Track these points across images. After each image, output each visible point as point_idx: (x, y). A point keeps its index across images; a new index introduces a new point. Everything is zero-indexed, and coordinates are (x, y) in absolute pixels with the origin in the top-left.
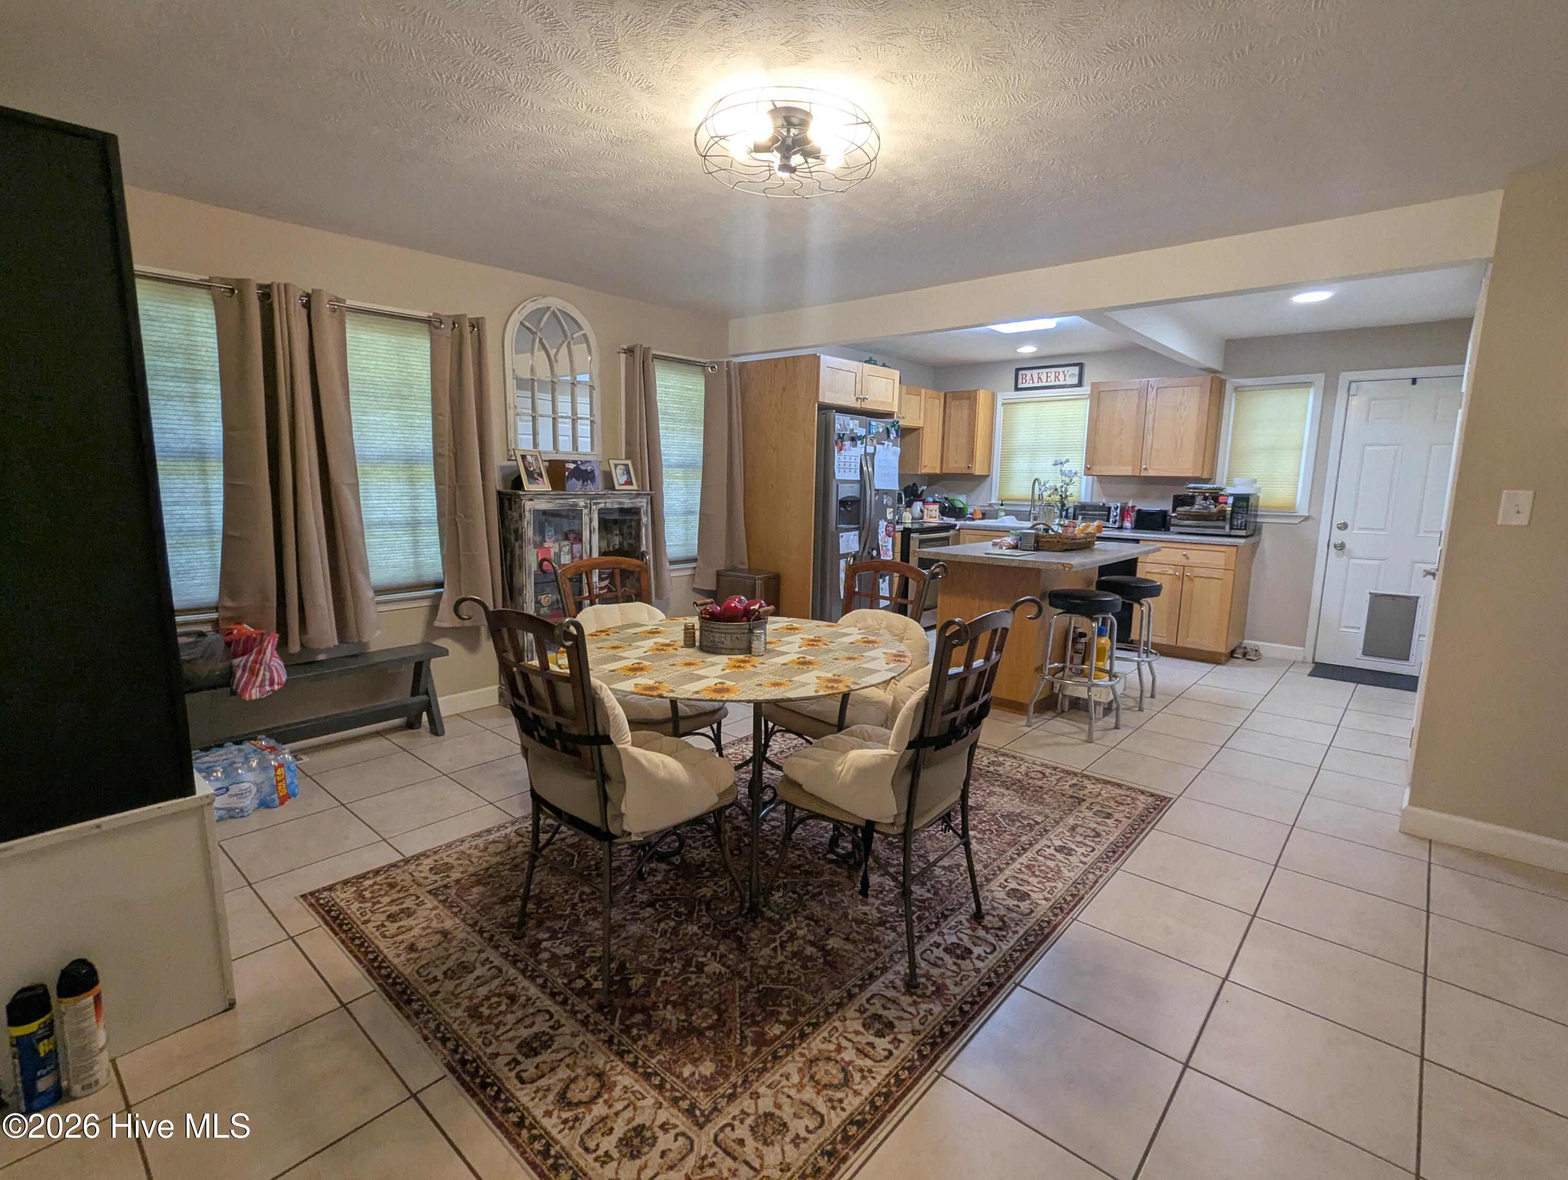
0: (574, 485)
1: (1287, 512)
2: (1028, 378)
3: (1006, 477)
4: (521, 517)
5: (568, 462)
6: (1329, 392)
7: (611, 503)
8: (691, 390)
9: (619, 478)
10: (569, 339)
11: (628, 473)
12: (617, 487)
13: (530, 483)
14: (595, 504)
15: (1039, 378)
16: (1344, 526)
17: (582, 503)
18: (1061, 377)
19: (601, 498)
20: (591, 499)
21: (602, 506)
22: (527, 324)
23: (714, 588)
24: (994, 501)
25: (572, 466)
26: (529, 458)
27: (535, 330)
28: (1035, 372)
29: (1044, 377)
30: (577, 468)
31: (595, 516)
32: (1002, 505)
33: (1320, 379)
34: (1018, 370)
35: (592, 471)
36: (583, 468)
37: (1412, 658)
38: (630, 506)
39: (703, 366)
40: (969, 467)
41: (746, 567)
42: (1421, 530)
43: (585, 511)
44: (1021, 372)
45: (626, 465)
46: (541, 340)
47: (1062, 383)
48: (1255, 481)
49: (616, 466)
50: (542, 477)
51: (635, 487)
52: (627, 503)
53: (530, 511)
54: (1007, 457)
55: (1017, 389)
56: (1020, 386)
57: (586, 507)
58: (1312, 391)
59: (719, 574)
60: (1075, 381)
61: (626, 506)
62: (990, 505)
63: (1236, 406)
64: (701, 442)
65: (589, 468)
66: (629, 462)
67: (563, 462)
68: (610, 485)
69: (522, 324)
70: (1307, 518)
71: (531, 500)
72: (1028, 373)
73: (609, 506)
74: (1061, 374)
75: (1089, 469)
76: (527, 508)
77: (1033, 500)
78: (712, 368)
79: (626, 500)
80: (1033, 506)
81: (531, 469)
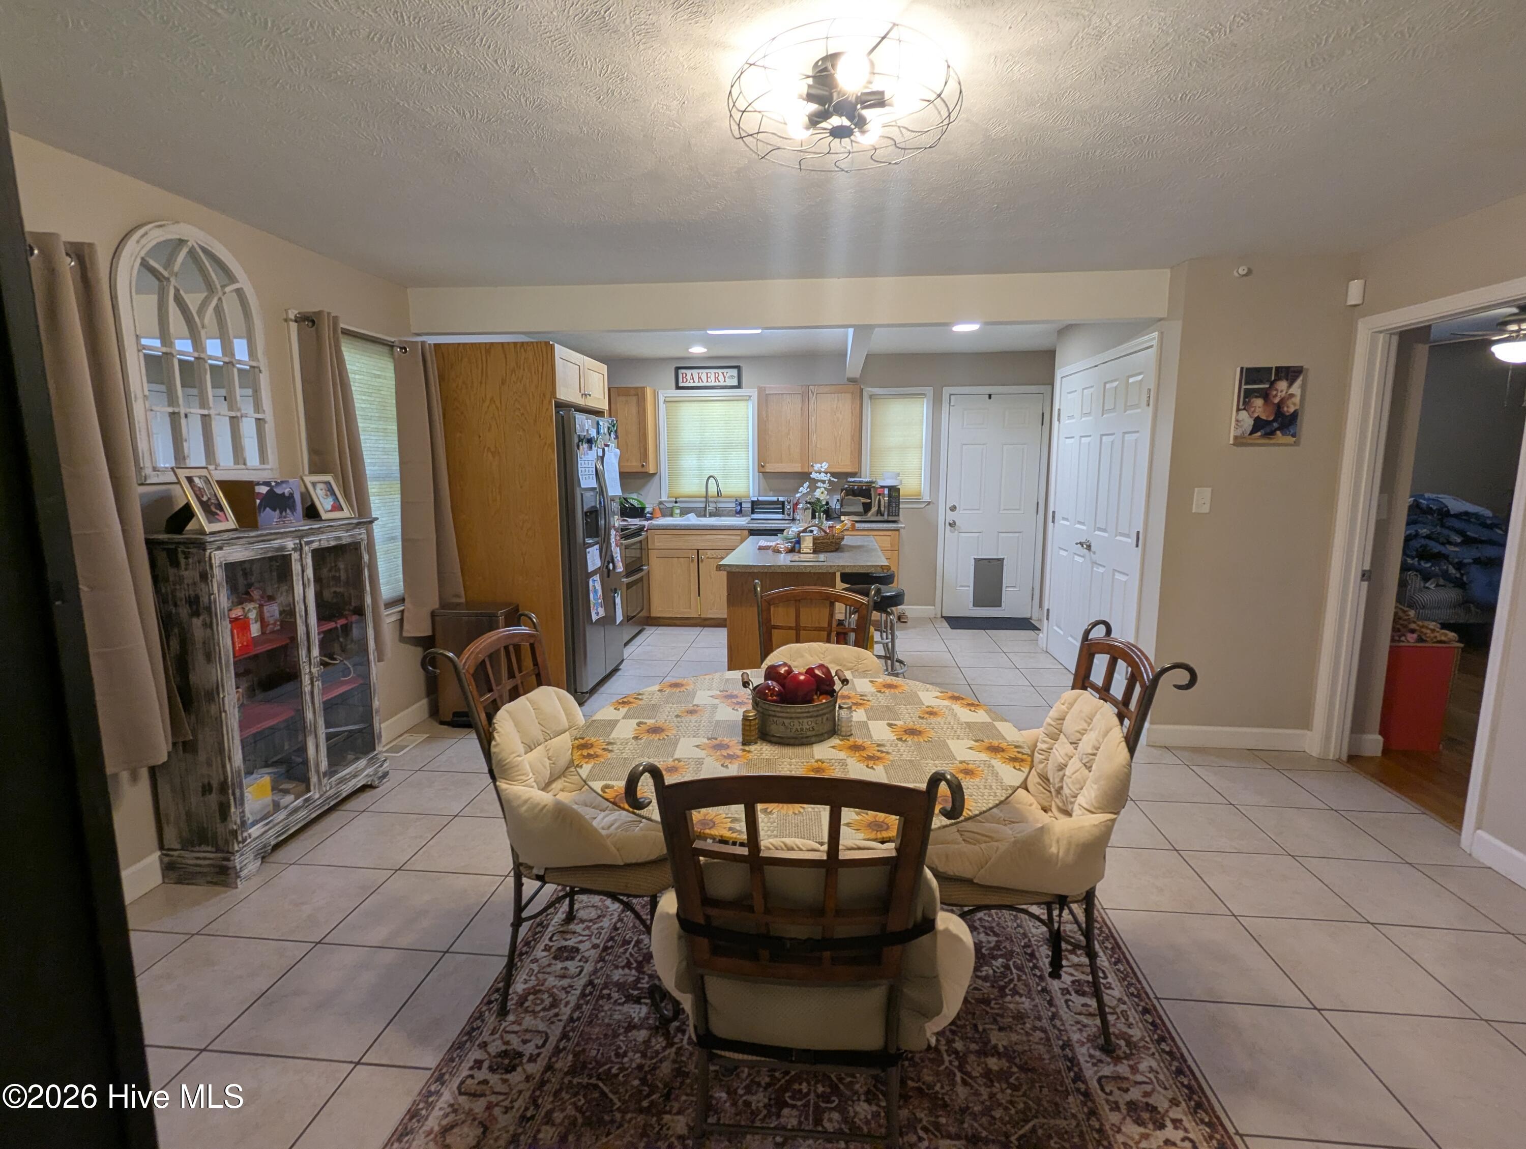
0: (269, 516)
1: (916, 499)
2: (689, 377)
3: (674, 474)
4: (205, 577)
5: (258, 484)
6: (937, 402)
7: (326, 540)
8: (379, 377)
9: (324, 503)
10: (220, 294)
11: (333, 493)
12: (324, 516)
13: (210, 522)
14: (308, 543)
15: (700, 378)
16: (953, 509)
17: (290, 544)
18: (721, 378)
19: (313, 534)
20: (301, 538)
21: (315, 545)
22: (152, 263)
23: (429, 633)
24: (664, 498)
25: (264, 490)
26: (197, 480)
27: (166, 274)
28: (695, 372)
29: (704, 377)
30: (271, 492)
31: (309, 561)
32: (676, 502)
33: (929, 391)
34: (677, 369)
35: (291, 495)
36: (278, 491)
37: (1003, 604)
38: (349, 540)
39: (391, 346)
40: (643, 466)
41: (463, 600)
42: (1002, 508)
43: (295, 556)
44: (681, 371)
45: (328, 483)
46: (177, 290)
47: (722, 384)
48: (898, 475)
49: (314, 484)
50: (221, 508)
51: (346, 513)
52: (345, 537)
53: (220, 566)
54: (674, 454)
55: (678, 387)
56: (681, 385)
57: (295, 549)
58: (925, 400)
59: (433, 615)
60: (735, 382)
61: (344, 542)
62: (661, 503)
63: (872, 411)
64: (395, 445)
65: (287, 491)
66: (329, 478)
67: (250, 485)
68: (312, 513)
69: (144, 264)
70: (929, 503)
71: (220, 548)
72: (689, 372)
73: (325, 544)
74: (721, 375)
75: (763, 467)
76: (216, 562)
77: (707, 497)
78: (401, 348)
79: (342, 534)
80: (707, 502)
81: (205, 499)
